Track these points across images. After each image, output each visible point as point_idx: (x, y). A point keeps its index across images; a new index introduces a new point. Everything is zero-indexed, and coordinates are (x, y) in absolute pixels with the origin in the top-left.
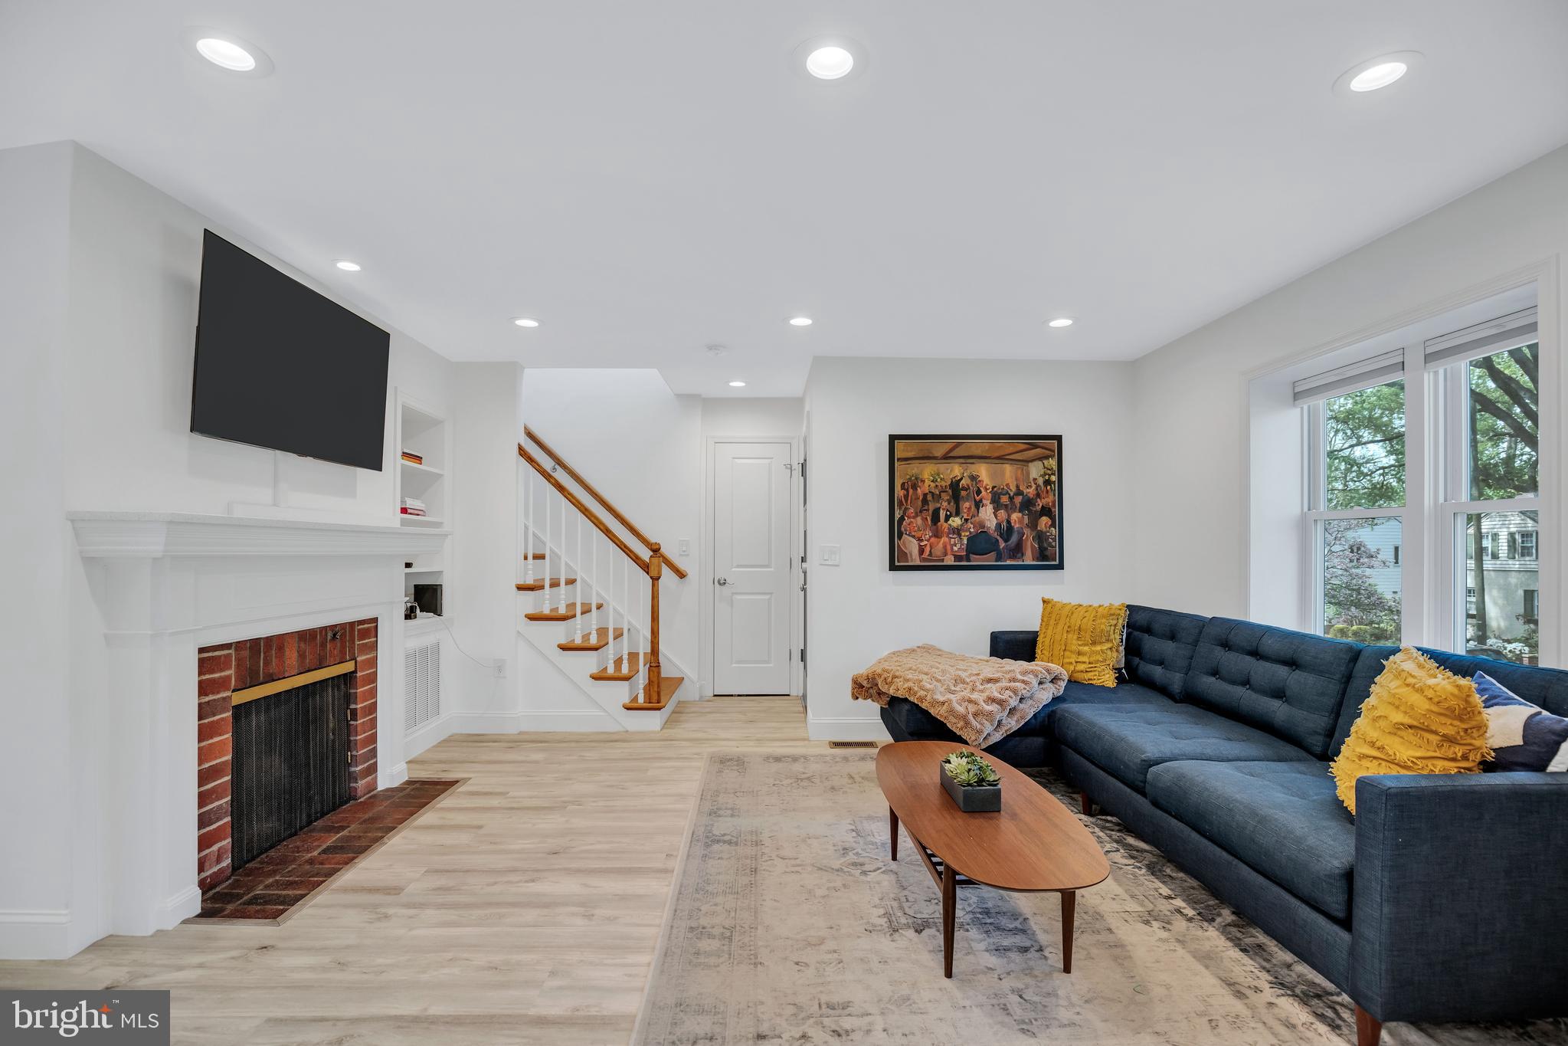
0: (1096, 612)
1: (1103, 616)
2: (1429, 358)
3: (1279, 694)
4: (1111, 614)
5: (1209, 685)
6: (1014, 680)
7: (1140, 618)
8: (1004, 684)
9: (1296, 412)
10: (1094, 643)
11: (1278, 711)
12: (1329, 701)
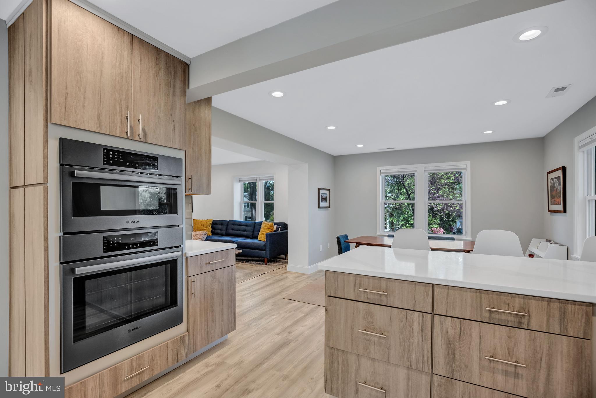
0: (207, 221)
1: (209, 222)
2: (260, 180)
3: (245, 231)
4: (209, 221)
5: (231, 232)
6: (201, 234)
7: (215, 222)
8: (199, 235)
9: (240, 183)
10: (207, 227)
11: (244, 233)
12: (252, 230)
